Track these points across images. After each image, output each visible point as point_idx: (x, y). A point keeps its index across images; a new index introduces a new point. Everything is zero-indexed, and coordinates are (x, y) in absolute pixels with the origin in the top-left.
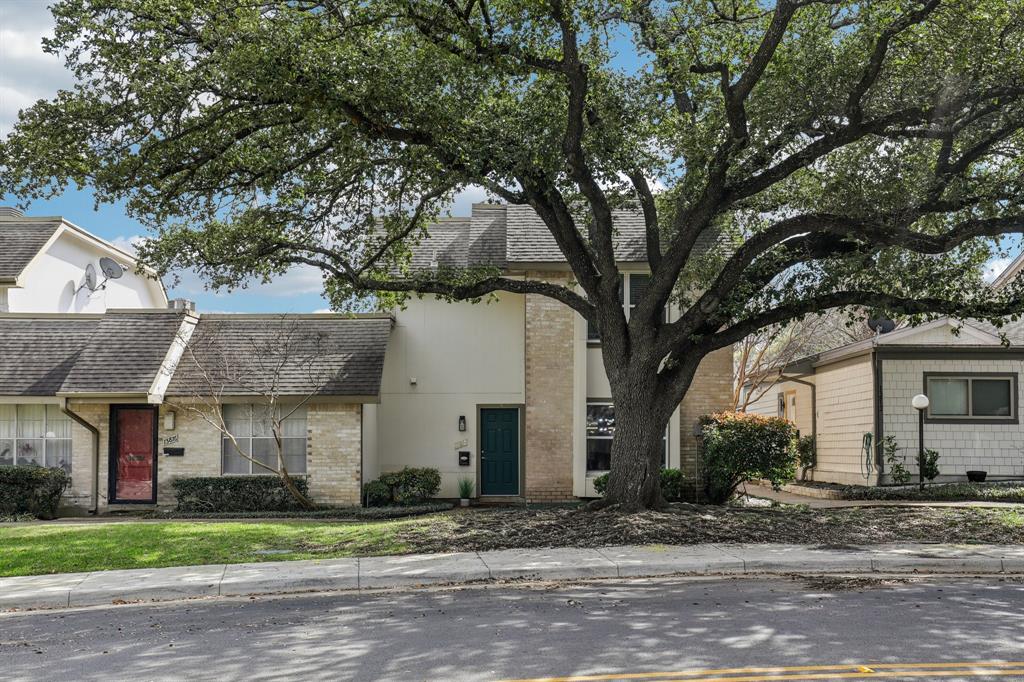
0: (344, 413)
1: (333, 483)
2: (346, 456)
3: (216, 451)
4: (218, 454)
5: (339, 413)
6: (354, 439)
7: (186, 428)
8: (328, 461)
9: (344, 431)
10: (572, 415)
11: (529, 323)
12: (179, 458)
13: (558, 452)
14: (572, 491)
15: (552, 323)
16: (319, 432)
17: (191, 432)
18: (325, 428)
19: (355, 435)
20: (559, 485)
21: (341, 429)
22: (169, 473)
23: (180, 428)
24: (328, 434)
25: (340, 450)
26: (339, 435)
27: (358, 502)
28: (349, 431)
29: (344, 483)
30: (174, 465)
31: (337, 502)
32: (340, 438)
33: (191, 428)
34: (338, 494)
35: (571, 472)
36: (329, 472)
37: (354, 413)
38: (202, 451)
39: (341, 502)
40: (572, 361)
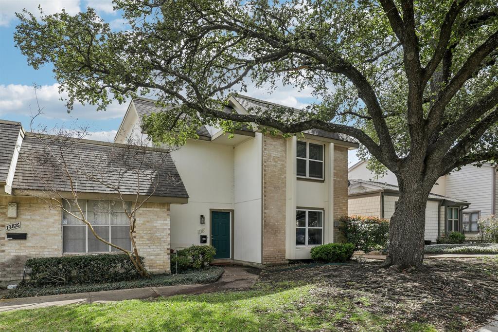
0: (159, 209)
1: (152, 257)
2: (160, 238)
3: (56, 235)
4: (59, 238)
5: (155, 209)
6: (165, 227)
7: (29, 217)
8: (148, 242)
9: (159, 222)
10: (285, 215)
11: (265, 162)
12: (22, 241)
13: (279, 235)
14: (285, 257)
15: (276, 164)
16: (141, 222)
17: (33, 220)
18: (146, 219)
19: (166, 224)
20: (278, 253)
21: (157, 220)
22: (12, 254)
23: (23, 217)
24: (148, 224)
25: (157, 234)
26: (155, 225)
27: (169, 269)
28: (162, 222)
29: (158, 257)
30: (18, 247)
31: (154, 270)
32: (156, 226)
33: (33, 217)
34: (156, 265)
35: (285, 246)
36: (149, 250)
37: (166, 210)
38: (44, 235)
39: (157, 270)
40: (285, 186)
